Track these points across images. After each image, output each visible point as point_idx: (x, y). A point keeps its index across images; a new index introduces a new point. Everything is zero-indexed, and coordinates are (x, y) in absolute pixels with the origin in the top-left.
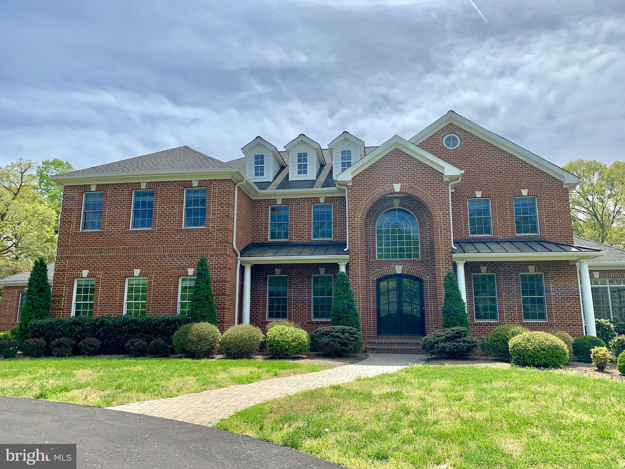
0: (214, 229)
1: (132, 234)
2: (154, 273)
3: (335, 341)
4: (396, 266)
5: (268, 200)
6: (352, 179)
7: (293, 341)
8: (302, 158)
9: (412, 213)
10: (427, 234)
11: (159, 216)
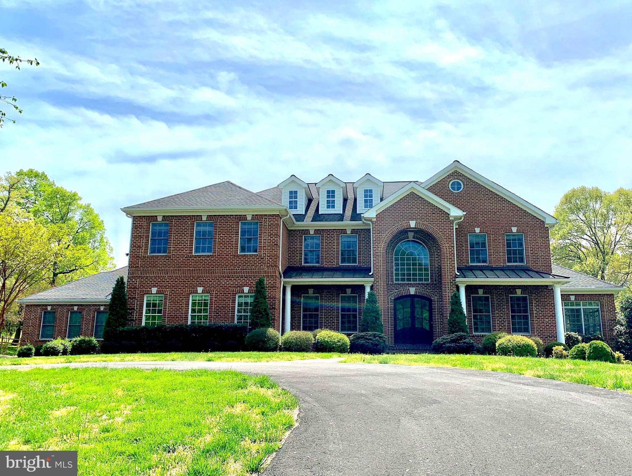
0: (265, 255)
1: (195, 258)
2: (215, 291)
3: (369, 343)
4: (410, 288)
5: (302, 230)
6: (376, 216)
7: (339, 342)
8: (331, 194)
9: (423, 244)
10: (436, 262)
11: (218, 243)
